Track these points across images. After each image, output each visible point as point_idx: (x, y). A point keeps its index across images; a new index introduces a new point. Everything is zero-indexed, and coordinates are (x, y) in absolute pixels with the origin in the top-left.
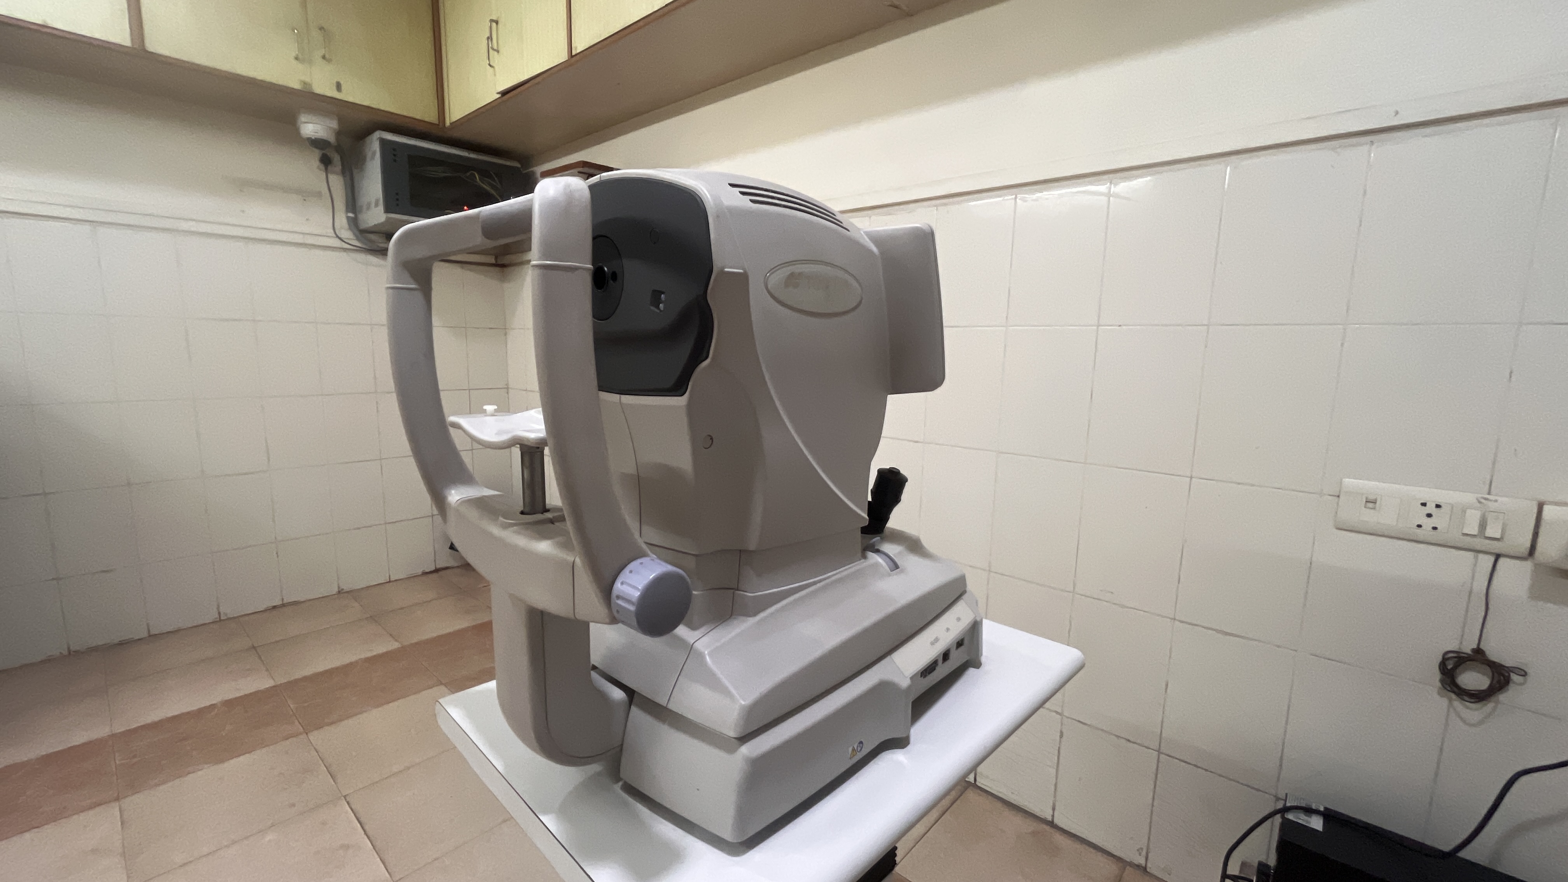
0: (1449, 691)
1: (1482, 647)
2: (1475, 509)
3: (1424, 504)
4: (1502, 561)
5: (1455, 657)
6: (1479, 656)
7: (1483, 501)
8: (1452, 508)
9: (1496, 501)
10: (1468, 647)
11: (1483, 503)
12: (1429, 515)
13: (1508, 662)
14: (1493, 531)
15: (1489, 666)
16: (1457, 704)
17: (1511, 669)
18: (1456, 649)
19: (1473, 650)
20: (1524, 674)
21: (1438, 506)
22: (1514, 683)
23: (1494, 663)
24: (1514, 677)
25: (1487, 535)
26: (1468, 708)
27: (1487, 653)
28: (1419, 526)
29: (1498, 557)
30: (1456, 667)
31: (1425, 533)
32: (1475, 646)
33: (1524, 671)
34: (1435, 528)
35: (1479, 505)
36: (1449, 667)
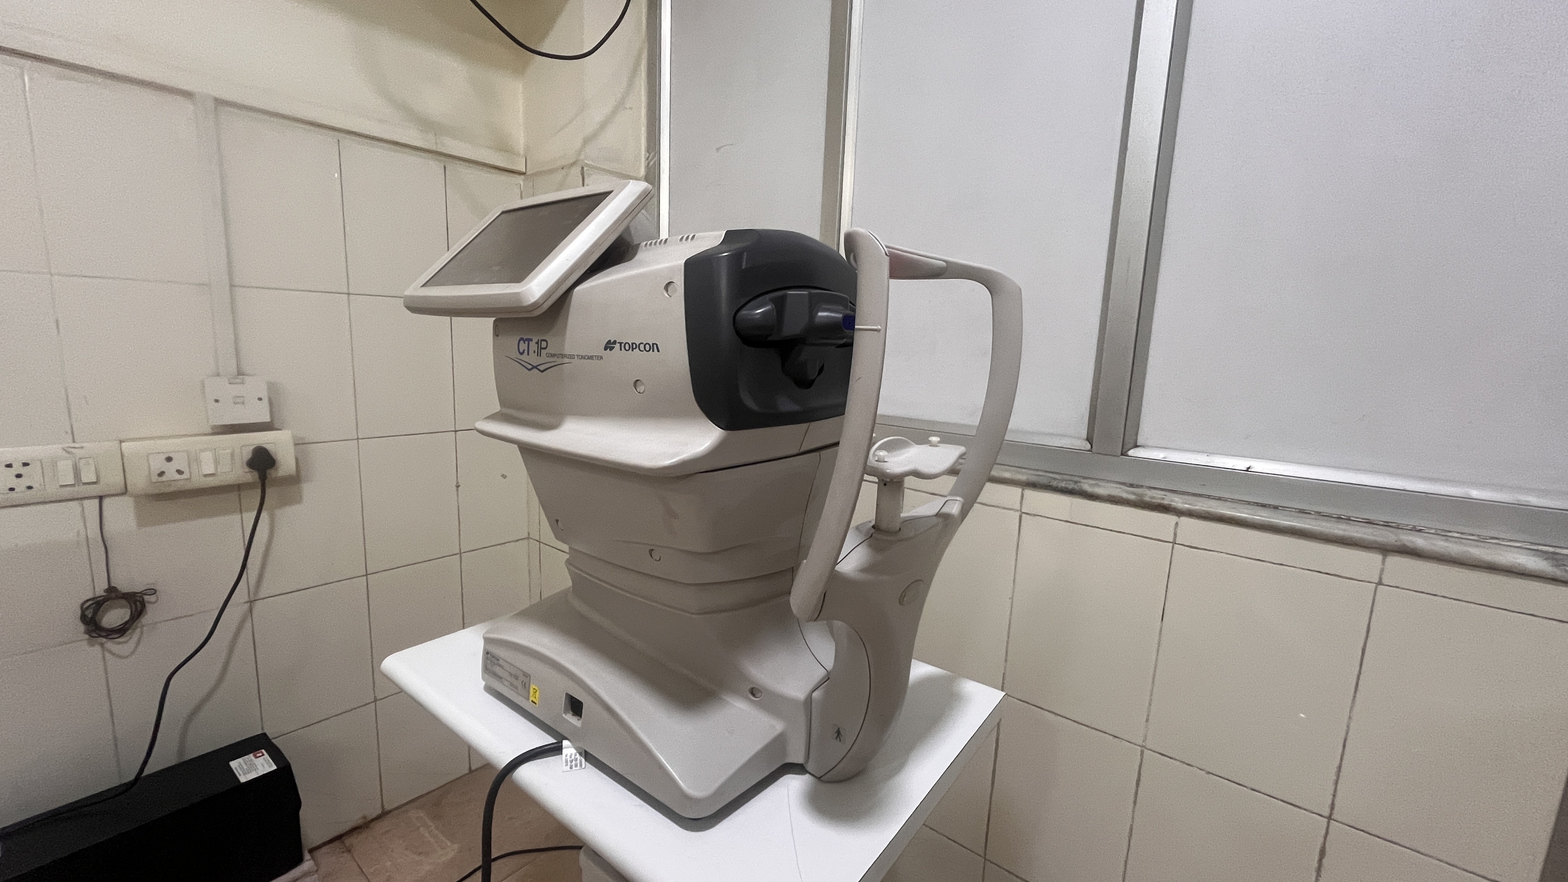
0: (96, 637)
1: (113, 585)
2: (67, 459)
3: (9, 466)
4: (107, 502)
5: (92, 604)
6: (113, 595)
7: (70, 450)
8: (41, 462)
9: (82, 448)
10: (101, 588)
11: (71, 452)
12: (19, 476)
13: (138, 589)
14: (88, 476)
15: (123, 598)
16: (109, 645)
17: (143, 592)
18: (91, 596)
19: (106, 591)
20: (154, 592)
21: (26, 464)
22: (149, 602)
23: (128, 594)
24: (146, 598)
25: (84, 480)
26: (119, 643)
27: (119, 588)
28: (12, 489)
29: (101, 498)
30: (95, 613)
31: (21, 494)
32: (107, 587)
33: (153, 589)
34: (30, 488)
35: (67, 455)
36: (90, 616)
